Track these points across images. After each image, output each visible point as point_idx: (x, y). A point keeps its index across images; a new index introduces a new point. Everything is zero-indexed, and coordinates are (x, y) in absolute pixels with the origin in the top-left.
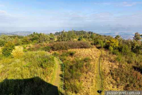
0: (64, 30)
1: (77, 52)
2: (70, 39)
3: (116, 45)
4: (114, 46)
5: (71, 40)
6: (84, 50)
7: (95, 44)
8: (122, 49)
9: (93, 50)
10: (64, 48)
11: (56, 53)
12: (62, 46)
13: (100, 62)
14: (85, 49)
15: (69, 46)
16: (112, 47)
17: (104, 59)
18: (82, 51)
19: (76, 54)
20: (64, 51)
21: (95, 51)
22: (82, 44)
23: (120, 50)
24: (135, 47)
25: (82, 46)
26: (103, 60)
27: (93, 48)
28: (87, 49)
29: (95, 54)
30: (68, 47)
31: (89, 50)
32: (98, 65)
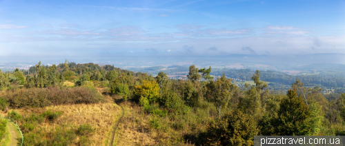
0: (40, 63)
1: (65, 113)
2: (53, 83)
3: (154, 93)
4: (149, 96)
5: (56, 84)
6: (83, 108)
7: (111, 94)
8: (165, 101)
9: (104, 108)
10: (36, 103)
11: (15, 114)
12: (32, 99)
13: (116, 134)
14: (85, 106)
15: (48, 99)
16: (146, 98)
17: (125, 128)
18: (78, 111)
19: (62, 116)
20: (36, 110)
21: (109, 108)
22: (79, 93)
23: (161, 102)
24: (190, 95)
25: (80, 98)
26: (123, 129)
27: (107, 102)
28: (90, 106)
29: (108, 116)
30: (45, 100)
31: (96, 107)
32: (109, 141)
